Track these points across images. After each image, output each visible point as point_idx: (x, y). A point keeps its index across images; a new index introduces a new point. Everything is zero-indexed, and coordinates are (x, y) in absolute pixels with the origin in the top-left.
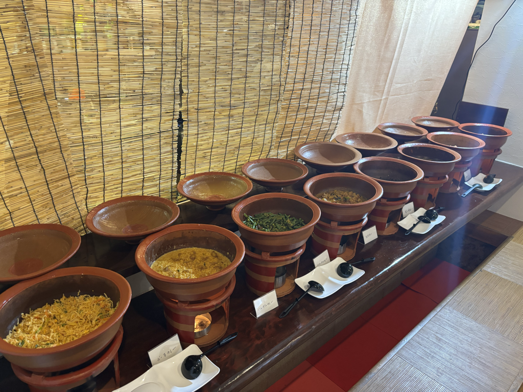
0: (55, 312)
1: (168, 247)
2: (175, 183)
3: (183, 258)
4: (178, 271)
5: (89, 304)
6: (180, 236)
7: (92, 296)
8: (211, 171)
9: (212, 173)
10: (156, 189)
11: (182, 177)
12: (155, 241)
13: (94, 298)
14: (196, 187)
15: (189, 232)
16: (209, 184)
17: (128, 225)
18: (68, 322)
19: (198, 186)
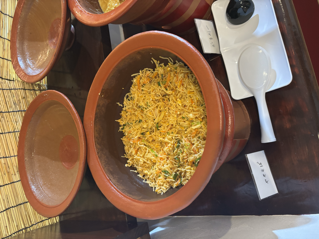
0: (137, 132)
5: (140, 95)
7: (129, 91)
13: (133, 89)
18: (156, 121)
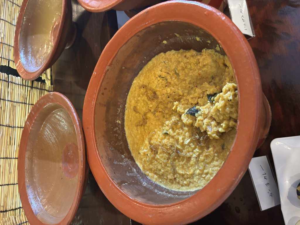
1: (116, 132)
2: (18, 80)
3: (144, 109)
4: (166, 134)
6: (104, 109)
8: (15, 23)
9: (18, 23)
10: (19, 109)
11: (12, 66)
12: (101, 157)
14: (33, 52)
15: (103, 94)
16: (34, 33)
17: (61, 164)
19: (32, 49)
